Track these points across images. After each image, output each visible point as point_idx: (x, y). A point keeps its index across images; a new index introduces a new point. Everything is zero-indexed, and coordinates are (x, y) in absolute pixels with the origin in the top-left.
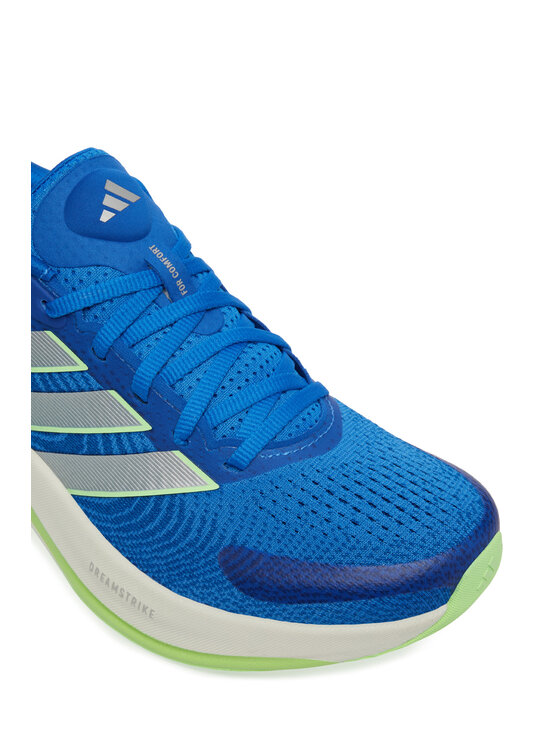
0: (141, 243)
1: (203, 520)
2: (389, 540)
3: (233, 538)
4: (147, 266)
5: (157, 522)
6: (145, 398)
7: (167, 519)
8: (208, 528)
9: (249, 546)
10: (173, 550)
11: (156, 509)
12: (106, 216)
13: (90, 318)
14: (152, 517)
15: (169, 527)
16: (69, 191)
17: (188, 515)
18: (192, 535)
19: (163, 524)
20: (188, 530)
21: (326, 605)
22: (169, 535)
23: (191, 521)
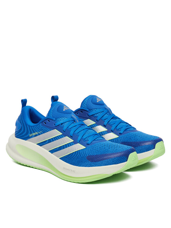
0: (70, 114)
1: (83, 153)
2: (115, 150)
3: (89, 154)
4: (72, 117)
5: (75, 156)
6: (72, 136)
7: (77, 155)
8: (84, 154)
9: (92, 155)
10: (78, 159)
11: (75, 154)
12: (64, 110)
13: (62, 125)
14: (74, 155)
15: (77, 156)
16: (58, 107)
17: (81, 153)
18: (82, 156)
19: (76, 156)
20: (81, 155)
21: (105, 160)
22: (78, 157)
23: (81, 154)
